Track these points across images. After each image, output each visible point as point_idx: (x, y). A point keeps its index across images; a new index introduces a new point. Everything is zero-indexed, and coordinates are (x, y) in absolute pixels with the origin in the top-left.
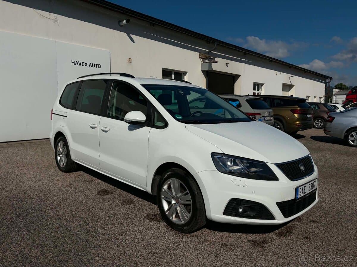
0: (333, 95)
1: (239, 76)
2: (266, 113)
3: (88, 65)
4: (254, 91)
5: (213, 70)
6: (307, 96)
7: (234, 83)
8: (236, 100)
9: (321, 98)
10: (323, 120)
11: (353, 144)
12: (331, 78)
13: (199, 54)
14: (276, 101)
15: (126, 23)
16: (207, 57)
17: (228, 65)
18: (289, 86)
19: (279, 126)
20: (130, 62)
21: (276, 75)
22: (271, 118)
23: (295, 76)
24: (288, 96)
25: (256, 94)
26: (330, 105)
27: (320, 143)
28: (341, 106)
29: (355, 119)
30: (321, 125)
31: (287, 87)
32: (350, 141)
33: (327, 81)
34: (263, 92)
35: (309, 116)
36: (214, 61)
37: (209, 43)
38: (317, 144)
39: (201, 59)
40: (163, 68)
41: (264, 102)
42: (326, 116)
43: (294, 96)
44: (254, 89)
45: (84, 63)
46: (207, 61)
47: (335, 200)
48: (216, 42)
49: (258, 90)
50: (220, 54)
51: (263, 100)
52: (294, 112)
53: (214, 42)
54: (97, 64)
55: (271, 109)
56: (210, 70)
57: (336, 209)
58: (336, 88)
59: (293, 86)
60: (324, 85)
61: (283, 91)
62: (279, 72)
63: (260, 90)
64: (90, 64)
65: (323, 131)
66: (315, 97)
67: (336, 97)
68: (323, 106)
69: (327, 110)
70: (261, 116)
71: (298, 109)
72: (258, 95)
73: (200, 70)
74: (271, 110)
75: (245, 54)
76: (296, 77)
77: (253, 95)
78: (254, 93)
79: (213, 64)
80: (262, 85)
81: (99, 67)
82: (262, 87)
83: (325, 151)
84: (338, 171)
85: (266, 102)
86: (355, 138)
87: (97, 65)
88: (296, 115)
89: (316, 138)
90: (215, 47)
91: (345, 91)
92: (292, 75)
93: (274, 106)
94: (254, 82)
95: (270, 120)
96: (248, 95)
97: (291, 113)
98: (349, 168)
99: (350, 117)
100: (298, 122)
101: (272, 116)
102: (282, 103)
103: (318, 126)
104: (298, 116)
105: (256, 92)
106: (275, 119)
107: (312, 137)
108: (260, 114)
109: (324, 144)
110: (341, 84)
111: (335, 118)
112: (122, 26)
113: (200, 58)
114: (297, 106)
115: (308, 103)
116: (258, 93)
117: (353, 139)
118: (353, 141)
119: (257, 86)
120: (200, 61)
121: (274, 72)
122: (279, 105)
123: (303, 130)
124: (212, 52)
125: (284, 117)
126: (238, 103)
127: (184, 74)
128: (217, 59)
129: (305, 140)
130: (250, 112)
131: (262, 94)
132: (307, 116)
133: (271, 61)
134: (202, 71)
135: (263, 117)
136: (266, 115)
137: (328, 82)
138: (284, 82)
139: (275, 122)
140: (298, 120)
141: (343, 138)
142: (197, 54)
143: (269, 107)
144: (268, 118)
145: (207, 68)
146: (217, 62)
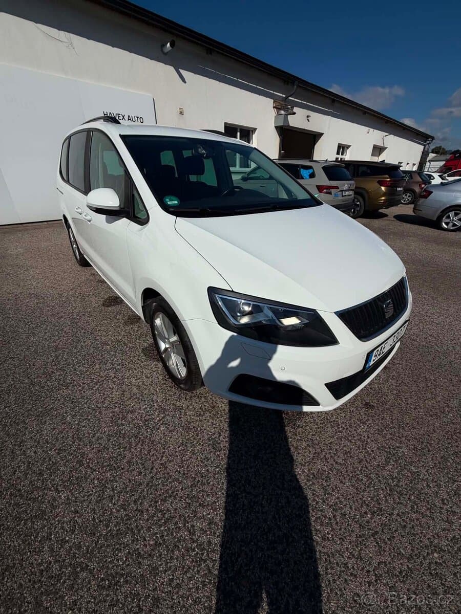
0: (427, 160)
1: (321, 134)
2: (346, 185)
3: (126, 117)
4: (338, 156)
5: (289, 126)
6: (399, 162)
7: (315, 144)
8: (310, 167)
9: (414, 165)
10: (413, 194)
11: (446, 227)
12: (433, 138)
13: (273, 100)
14: (361, 169)
15: (171, 48)
16: (283, 107)
17: (309, 118)
18: (381, 149)
19: (358, 203)
20: (181, 113)
21: (368, 133)
22: (351, 193)
23: (391, 134)
24: (376, 161)
25: (339, 160)
26: (426, 174)
27: (404, 224)
28: (439, 176)
29: (458, 194)
30: (408, 200)
31: (378, 150)
32: (443, 223)
33: (428, 142)
34: (348, 157)
35: (399, 189)
36: (292, 112)
37: (288, 84)
38: (400, 226)
39: (275, 109)
40: (225, 123)
41: (345, 170)
42: (417, 189)
43: (386, 162)
44: (338, 153)
45: (121, 116)
46: (282, 112)
47: (417, 323)
48: (296, 83)
49: (342, 154)
50: (301, 101)
51: (345, 168)
52: (381, 183)
53: (294, 83)
54: (138, 117)
55: (353, 180)
56: (286, 126)
57: (418, 340)
58: (433, 152)
59: (386, 148)
60: (423, 147)
61: (372, 155)
62: (372, 129)
63: (345, 154)
64: (129, 116)
65: (412, 210)
66: (408, 164)
67: (430, 163)
68: (417, 175)
69: (421, 180)
70: (339, 190)
71: (388, 180)
72: (342, 161)
73: (273, 125)
74: (352, 182)
75: (333, 101)
76: (392, 136)
77: (335, 160)
78: (337, 159)
79: (289, 116)
80: (348, 147)
81: (142, 121)
82: (348, 150)
83: (410, 236)
84: (425, 269)
85: (348, 170)
86: (451, 220)
87: (139, 119)
88: (383, 188)
89: (401, 218)
90: (293, 91)
91: (442, 156)
92: (387, 134)
93: (358, 176)
94: (339, 144)
95: (348, 195)
96: (326, 161)
97: (378, 185)
98: (439, 264)
99: (454, 191)
100: (383, 198)
101: (352, 190)
102: (369, 171)
103: (404, 201)
104: (385, 189)
105: (340, 157)
106: (355, 193)
107: (396, 216)
108: (337, 188)
109: (408, 225)
110: (440, 147)
111: (432, 192)
112: (166, 54)
113: (274, 107)
114: (387, 176)
115: (402, 171)
116: (341, 159)
117: (448, 220)
118: (447, 224)
119: (342, 148)
120: (273, 113)
121: (366, 129)
122: (364, 174)
123: (388, 208)
124: (290, 98)
125: (367, 191)
126: (311, 171)
127: (252, 131)
128: (296, 109)
129: (387, 220)
130: (325, 184)
131: (346, 160)
132: (397, 189)
133: (365, 113)
134: (276, 127)
135: (341, 191)
136: (345, 189)
137: (428, 144)
138: (375, 144)
139: (354, 198)
140: (384, 194)
141: (435, 219)
142: (270, 102)
143: (350, 178)
144: (347, 193)
145: (281, 124)
146: (294, 113)
